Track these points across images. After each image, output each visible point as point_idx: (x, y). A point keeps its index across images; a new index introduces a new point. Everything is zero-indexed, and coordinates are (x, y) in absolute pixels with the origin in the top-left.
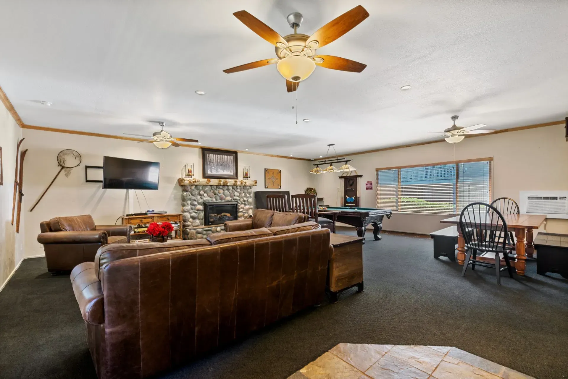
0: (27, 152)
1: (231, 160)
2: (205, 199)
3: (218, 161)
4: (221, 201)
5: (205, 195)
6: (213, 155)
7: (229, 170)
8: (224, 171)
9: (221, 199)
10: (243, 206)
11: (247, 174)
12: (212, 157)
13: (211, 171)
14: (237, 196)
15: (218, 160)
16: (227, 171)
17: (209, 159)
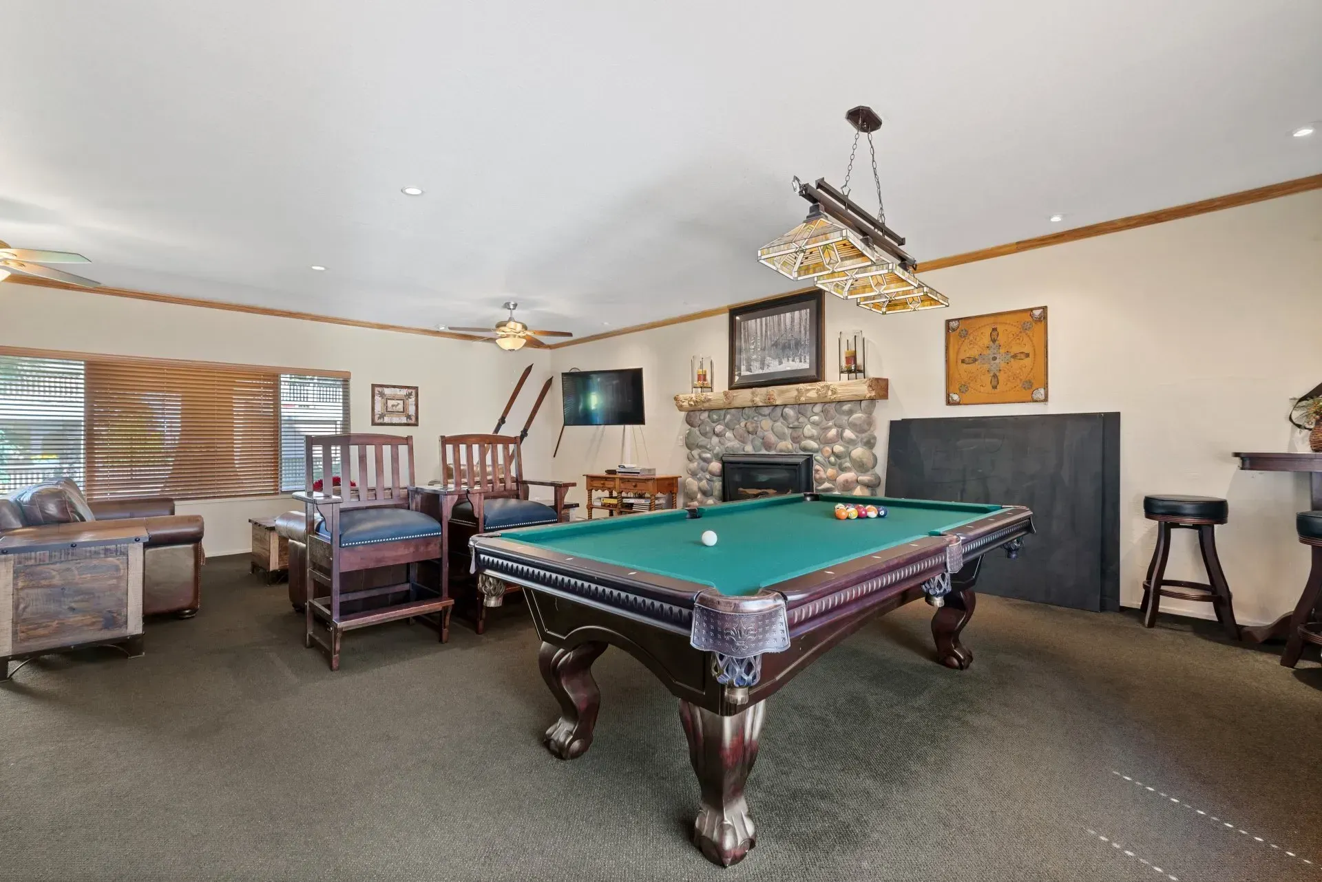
0: (554, 378)
1: (803, 323)
2: (729, 444)
3: (766, 335)
4: (767, 453)
5: (729, 434)
6: (756, 321)
7: (795, 355)
8: (781, 363)
9: (767, 446)
10: (831, 471)
11: (852, 358)
12: (754, 326)
13: (749, 370)
14: (811, 438)
15: (766, 332)
16: (790, 359)
17: (745, 335)
